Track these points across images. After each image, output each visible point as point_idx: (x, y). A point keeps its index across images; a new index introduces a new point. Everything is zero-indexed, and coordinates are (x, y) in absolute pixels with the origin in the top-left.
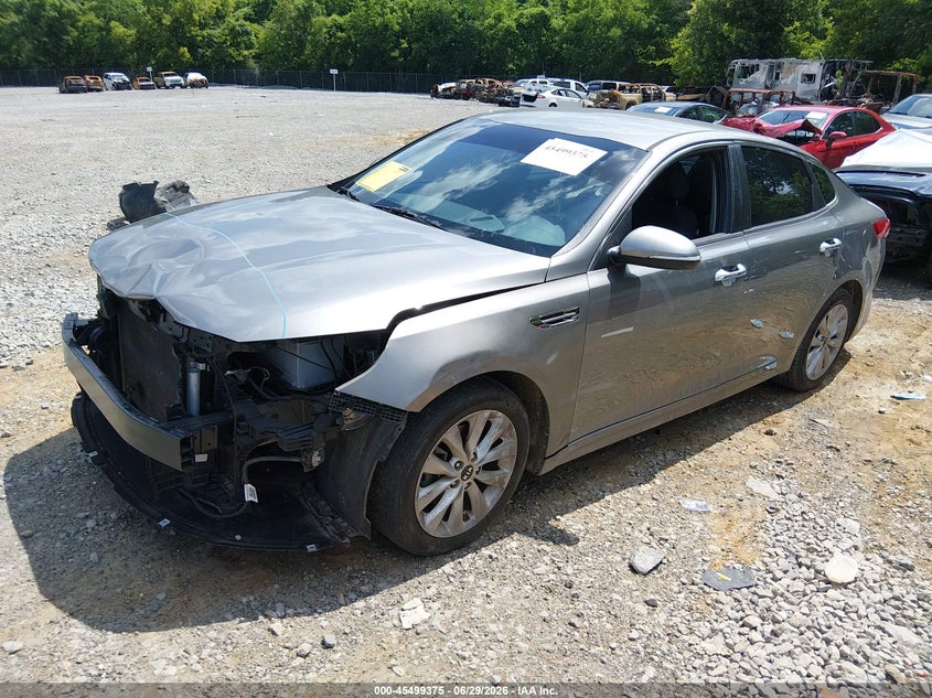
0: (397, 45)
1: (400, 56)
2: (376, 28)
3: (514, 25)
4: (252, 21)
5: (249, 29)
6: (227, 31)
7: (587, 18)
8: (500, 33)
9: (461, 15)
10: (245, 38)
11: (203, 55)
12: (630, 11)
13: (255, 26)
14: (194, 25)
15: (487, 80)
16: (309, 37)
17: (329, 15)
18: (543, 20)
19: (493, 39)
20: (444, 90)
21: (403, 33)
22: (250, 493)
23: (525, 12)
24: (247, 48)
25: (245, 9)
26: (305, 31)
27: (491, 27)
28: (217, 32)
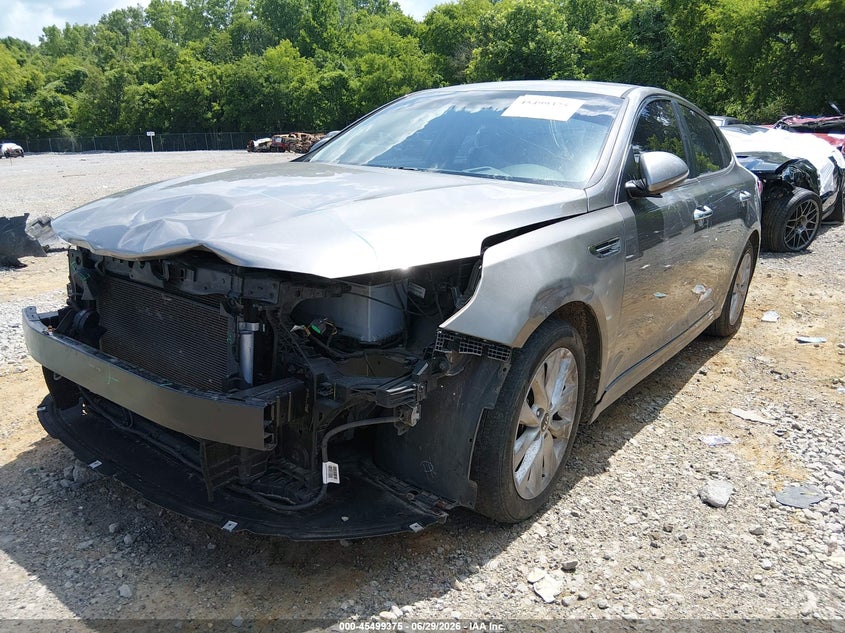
0: (210, 108)
1: (213, 118)
2: (187, 94)
3: (317, 87)
4: (64, 93)
5: (62, 100)
6: (38, 103)
7: (379, 78)
8: (305, 94)
9: (267, 80)
10: (58, 108)
11: (17, 126)
12: (416, 73)
13: (68, 97)
14: (5, 99)
15: (300, 134)
16: (123, 105)
17: (141, 84)
18: (342, 82)
19: (299, 99)
20: (260, 145)
21: (214, 97)
22: (330, 473)
23: (325, 75)
24: (61, 118)
25: (57, 83)
26: (118, 99)
27: (296, 89)
28: (28, 104)
